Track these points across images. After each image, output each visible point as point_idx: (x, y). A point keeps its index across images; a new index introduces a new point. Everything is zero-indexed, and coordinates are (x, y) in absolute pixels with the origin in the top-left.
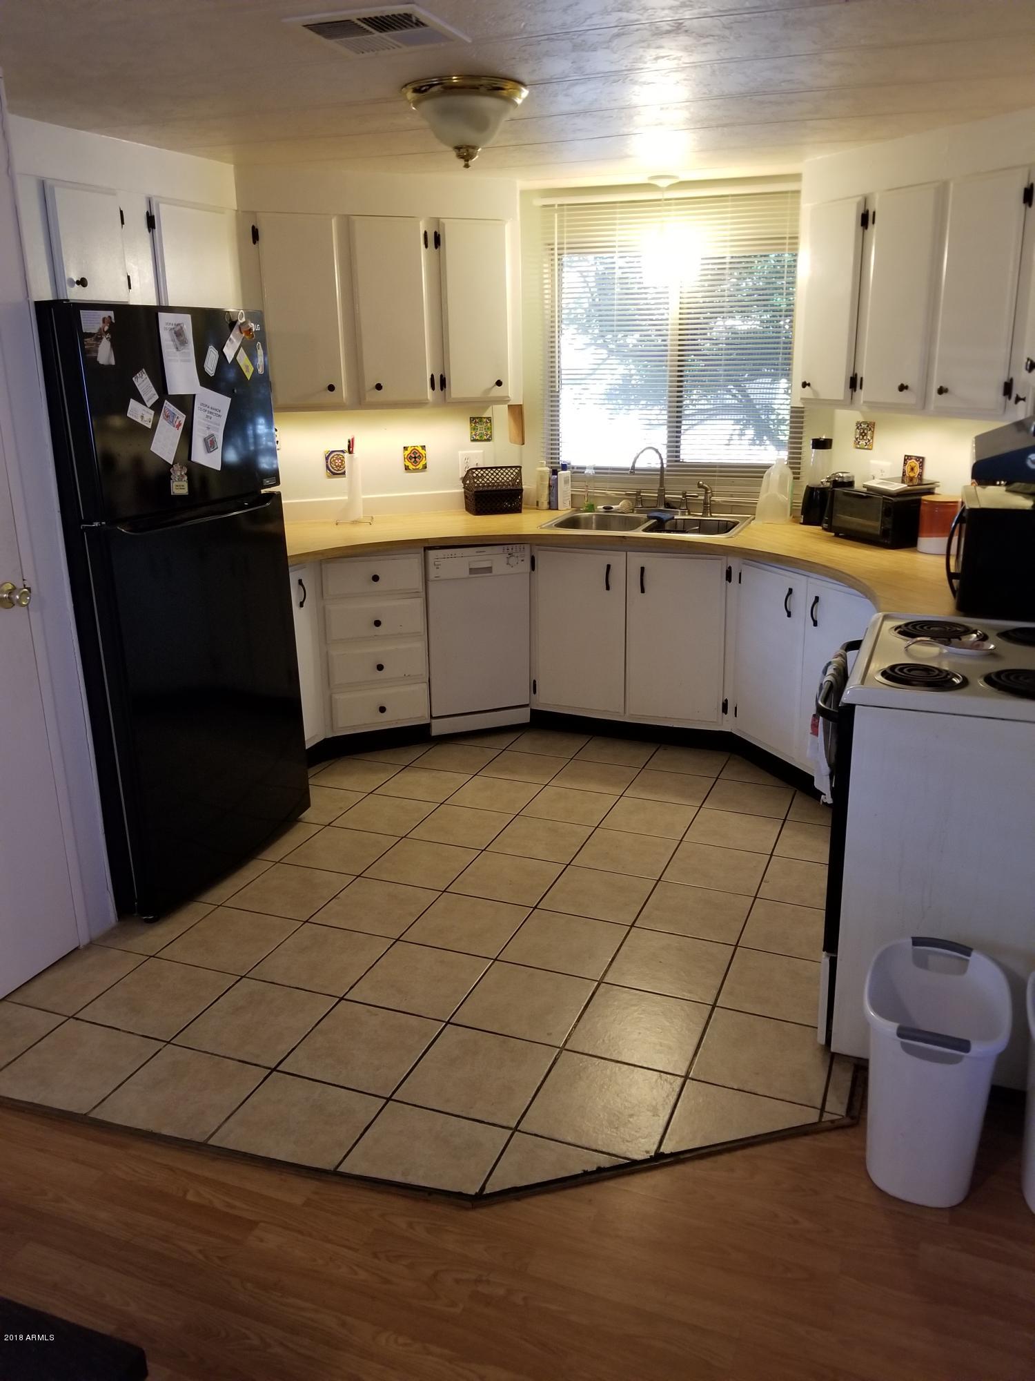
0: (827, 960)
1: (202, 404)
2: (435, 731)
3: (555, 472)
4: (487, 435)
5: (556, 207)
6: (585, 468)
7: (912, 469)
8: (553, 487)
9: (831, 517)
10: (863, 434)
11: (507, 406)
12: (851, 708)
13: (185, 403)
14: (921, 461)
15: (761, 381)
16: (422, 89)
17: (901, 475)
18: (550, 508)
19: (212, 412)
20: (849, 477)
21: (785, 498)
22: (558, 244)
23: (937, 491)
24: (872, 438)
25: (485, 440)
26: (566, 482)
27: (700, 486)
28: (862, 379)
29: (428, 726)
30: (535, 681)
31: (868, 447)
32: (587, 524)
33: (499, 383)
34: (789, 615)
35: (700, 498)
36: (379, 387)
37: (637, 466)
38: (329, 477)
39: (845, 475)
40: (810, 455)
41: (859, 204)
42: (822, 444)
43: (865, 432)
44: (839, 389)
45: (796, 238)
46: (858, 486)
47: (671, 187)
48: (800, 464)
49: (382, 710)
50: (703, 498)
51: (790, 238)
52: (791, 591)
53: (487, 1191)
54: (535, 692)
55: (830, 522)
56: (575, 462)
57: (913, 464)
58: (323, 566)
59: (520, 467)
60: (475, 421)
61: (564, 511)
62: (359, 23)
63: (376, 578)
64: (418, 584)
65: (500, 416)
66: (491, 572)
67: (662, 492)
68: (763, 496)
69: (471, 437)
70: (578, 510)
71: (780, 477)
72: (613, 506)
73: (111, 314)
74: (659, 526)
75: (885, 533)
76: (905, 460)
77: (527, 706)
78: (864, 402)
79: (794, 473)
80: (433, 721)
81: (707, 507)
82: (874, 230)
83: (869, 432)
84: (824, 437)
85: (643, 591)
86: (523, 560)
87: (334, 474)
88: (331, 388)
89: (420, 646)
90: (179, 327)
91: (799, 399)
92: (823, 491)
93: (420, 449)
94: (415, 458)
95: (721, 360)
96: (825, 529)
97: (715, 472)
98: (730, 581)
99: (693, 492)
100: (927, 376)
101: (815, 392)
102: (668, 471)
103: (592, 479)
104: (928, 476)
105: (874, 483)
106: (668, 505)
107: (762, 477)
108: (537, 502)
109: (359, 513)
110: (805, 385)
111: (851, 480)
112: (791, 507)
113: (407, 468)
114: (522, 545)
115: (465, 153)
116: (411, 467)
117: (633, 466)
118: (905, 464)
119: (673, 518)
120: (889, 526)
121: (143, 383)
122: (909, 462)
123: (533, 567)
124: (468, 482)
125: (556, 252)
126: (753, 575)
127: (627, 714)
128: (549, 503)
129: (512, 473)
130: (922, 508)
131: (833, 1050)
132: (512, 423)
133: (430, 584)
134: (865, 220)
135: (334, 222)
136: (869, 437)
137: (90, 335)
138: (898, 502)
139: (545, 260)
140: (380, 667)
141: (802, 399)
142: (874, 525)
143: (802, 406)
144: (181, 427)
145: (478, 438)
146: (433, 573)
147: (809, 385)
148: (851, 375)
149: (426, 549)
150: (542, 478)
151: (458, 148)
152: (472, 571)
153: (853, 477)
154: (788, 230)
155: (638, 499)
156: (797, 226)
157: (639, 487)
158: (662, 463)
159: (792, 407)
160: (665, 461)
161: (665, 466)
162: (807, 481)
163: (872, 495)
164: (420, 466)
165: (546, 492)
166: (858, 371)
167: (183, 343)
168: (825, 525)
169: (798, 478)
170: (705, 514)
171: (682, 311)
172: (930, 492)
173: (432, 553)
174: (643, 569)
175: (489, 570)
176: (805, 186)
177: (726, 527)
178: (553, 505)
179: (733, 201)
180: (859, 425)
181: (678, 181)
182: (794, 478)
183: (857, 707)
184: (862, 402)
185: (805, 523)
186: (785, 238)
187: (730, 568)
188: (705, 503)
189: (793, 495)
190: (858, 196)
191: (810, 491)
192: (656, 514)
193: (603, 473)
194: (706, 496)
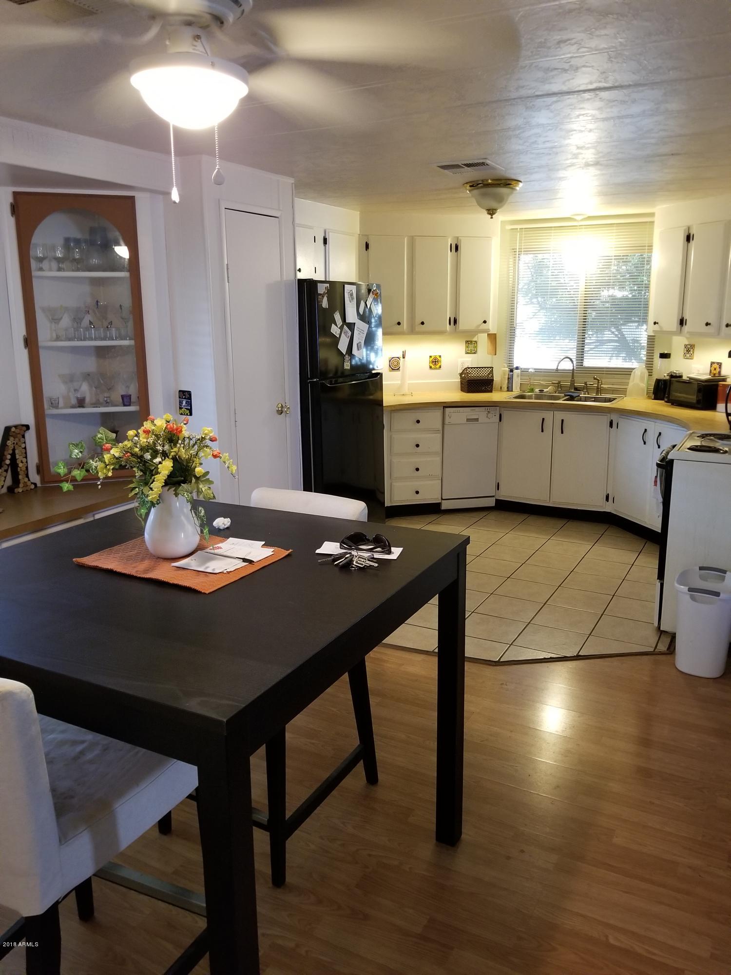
0: (659, 584)
1: (357, 328)
2: (443, 507)
3: (511, 371)
4: (474, 350)
5: (519, 230)
6: (529, 369)
7: (715, 369)
8: (510, 379)
9: (669, 395)
10: (688, 351)
11: (487, 334)
12: (672, 461)
13: (351, 326)
14: (720, 365)
15: (630, 325)
16: (474, 185)
17: (709, 372)
18: (508, 391)
19: (361, 331)
20: (679, 373)
21: (644, 385)
22: (519, 249)
23: (728, 380)
24: (693, 353)
25: (473, 353)
26: (518, 376)
27: (595, 379)
28: (686, 320)
29: (439, 505)
30: (498, 483)
31: (691, 358)
32: (530, 397)
33: (485, 322)
34: (645, 443)
35: (594, 385)
36: (423, 323)
37: (559, 368)
38: (390, 371)
39: (677, 372)
40: (658, 362)
41: (685, 230)
42: (664, 356)
43: (689, 350)
44: (674, 325)
45: (652, 246)
46: (685, 378)
47: (582, 220)
48: (652, 367)
49: (417, 492)
50: (596, 385)
51: (648, 246)
52: (646, 430)
53: (501, 660)
54: (498, 489)
55: (668, 397)
56: (523, 366)
57: (715, 367)
58: (392, 414)
59: (493, 368)
60: (468, 342)
61: (516, 391)
62: (462, 165)
63: (418, 422)
64: (439, 426)
65: (483, 340)
66: (478, 421)
67: (573, 382)
68: (631, 384)
69: (466, 351)
70: (524, 392)
71: (641, 374)
72: (545, 390)
73: (328, 285)
74: (572, 398)
75: (698, 402)
76: (711, 364)
77: (493, 496)
78: (687, 332)
79: (649, 372)
80: (443, 501)
81: (599, 390)
82: (693, 243)
83: (692, 350)
84: (666, 352)
85: (562, 433)
86: (495, 416)
87: (393, 369)
88: (399, 324)
89: (439, 459)
90: (351, 292)
91: (652, 331)
92: (665, 381)
93: (438, 357)
94: (435, 362)
95: (608, 313)
96: (666, 402)
97: (603, 371)
98: (612, 427)
99: (591, 382)
100: (720, 318)
101: (661, 327)
102: (576, 371)
103: (533, 374)
104: (723, 373)
105: (692, 376)
106: (576, 389)
107: (630, 374)
108: (501, 387)
109: (406, 390)
110: (655, 323)
111: (680, 375)
112: (647, 390)
113: (431, 367)
114: (495, 407)
115: (491, 212)
116: (433, 367)
117: (557, 368)
118: (711, 366)
119: (579, 396)
120: (700, 398)
121: (337, 317)
122: (713, 365)
123: (500, 420)
124: (463, 376)
125: (517, 253)
126: (624, 423)
127: (551, 501)
128: (508, 388)
129: (488, 371)
130: (719, 388)
131: (661, 629)
132: (490, 343)
133: (446, 427)
134: (688, 238)
135: (406, 239)
136: (691, 353)
137: (321, 294)
138: (706, 385)
139: (511, 257)
140: (417, 469)
141: (653, 331)
142: (693, 398)
143: (653, 335)
144: (349, 338)
145: (469, 352)
146: (447, 420)
147: (658, 323)
148: (680, 318)
149: (445, 407)
150: (504, 374)
151: (488, 210)
152: (468, 420)
153: (682, 373)
154: (647, 242)
155: (559, 386)
156: (652, 240)
157: (559, 379)
158: (573, 366)
159: (648, 336)
160: (575, 365)
161: (575, 368)
162: (656, 376)
163: (691, 382)
164: (438, 366)
165: (507, 381)
166: (684, 316)
167: (353, 299)
168: (666, 399)
169: (651, 375)
170: (597, 393)
171: (587, 284)
172: (724, 380)
173: (447, 409)
174: (563, 420)
175: (477, 420)
176: (657, 220)
177: (610, 400)
178: (510, 389)
179: (616, 227)
180: (686, 346)
181: (586, 216)
182: (649, 375)
183: (675, 460)
184: (686, 332)
185: (655, 399)
186: (645, 246)
187: (612, 420)
188: (598, 388)
189: (648, 385)
190: (684, 226)
191: (658, 381)
192: (569, 394)
193: (538, 372)
194: (598, 385)
